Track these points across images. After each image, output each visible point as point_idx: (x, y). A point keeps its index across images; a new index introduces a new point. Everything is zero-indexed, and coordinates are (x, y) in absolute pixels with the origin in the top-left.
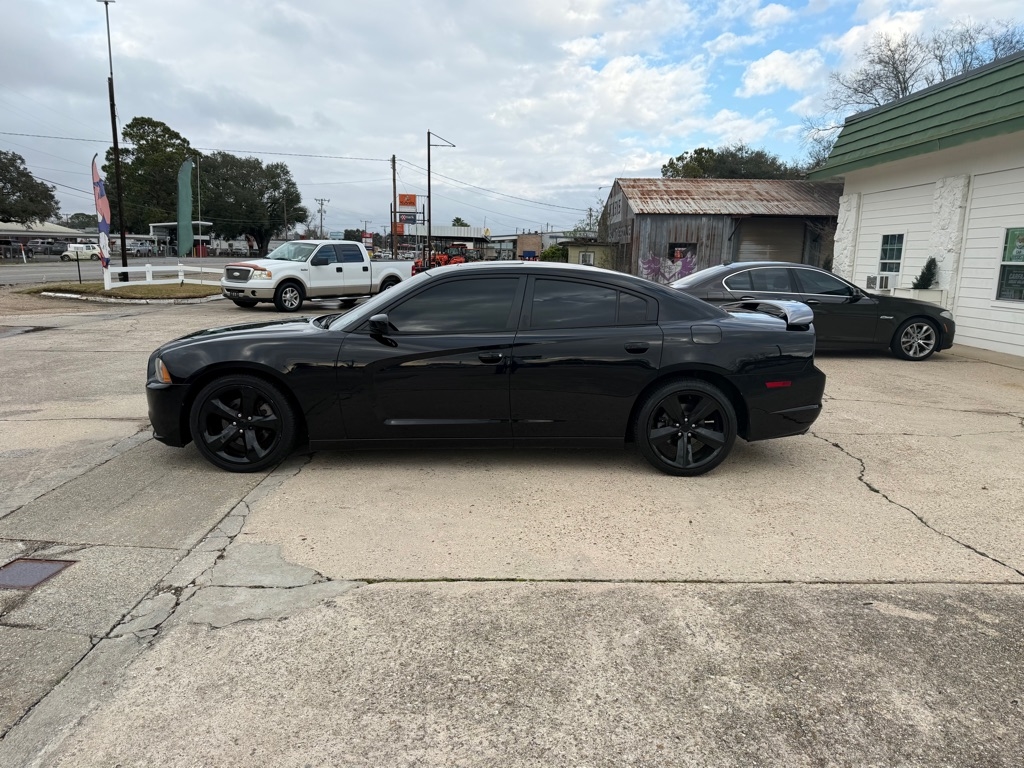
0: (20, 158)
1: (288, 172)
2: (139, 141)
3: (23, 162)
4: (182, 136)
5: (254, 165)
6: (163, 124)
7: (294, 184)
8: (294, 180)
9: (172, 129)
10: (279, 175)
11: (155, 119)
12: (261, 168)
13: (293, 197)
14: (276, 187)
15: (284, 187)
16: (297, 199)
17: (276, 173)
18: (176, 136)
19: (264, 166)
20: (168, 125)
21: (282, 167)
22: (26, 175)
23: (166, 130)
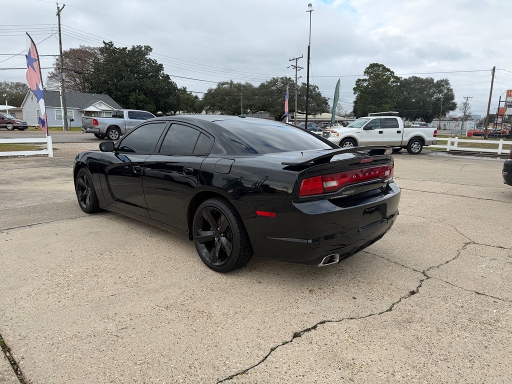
0: (317, 87)
1: (448, 84)
2: (370, 75)
3: (318, 89)
4: (391, 70)
5: (429, 81)
6: (383, 65)
7: (452, 90)
8: (452, 87)
9: (387, 67)
10: (443, 86)
11: (379, 64)
12: (433, 82)
13: (449, 97)
14: (440, 92)
15: (446, 91)
16: (452, 97)
17: (442, 85)
18: (388, 70)
19: (435, 81)
20: (385, 65)
21: (446, 81)
22: (319, 94)
23: (384, 68)
